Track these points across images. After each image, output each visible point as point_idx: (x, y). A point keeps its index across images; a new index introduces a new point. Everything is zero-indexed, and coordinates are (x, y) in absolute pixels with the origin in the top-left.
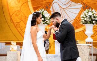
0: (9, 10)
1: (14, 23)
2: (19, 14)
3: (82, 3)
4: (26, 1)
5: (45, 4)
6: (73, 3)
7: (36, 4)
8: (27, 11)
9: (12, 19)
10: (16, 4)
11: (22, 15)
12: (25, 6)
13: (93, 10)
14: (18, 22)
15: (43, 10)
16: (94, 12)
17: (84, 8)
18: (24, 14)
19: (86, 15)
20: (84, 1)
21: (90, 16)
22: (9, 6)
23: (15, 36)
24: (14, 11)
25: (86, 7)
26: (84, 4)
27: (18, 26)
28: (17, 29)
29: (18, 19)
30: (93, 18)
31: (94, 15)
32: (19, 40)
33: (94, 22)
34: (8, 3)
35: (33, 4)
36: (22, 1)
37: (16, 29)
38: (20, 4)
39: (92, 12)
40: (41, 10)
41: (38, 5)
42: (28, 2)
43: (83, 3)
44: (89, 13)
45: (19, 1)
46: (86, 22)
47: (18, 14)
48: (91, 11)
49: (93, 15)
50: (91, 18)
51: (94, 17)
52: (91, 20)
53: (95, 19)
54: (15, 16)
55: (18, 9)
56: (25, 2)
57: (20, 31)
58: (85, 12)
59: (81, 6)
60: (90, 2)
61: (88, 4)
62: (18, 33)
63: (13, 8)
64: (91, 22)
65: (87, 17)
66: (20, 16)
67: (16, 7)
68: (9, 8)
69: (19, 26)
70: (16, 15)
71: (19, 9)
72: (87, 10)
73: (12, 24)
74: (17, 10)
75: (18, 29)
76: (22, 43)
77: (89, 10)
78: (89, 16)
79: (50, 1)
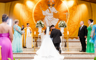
0: (23, 21)
3: (59, 18)
5: (41, 19)
6: (54, 18)
7: (37, 18)
8: (32, 22)
10: (27, 18)
12: (31, 19)
15: (41, 21)
16: (65, 22)
22: (23, 19)
24: (25, 21)
35: (35, 19)
38: (29, 18)
42: (33, 18)
46: (61, 26)
48: (63, 21)
51: (64, 24)
55: (28, 21)
56: (31, 17)
58: (60, 22)
59: (58, 20)
61: (61, 19)
64: (63, 27)
65: (61, 24)
72: (61, 21)
79: (43, 17)
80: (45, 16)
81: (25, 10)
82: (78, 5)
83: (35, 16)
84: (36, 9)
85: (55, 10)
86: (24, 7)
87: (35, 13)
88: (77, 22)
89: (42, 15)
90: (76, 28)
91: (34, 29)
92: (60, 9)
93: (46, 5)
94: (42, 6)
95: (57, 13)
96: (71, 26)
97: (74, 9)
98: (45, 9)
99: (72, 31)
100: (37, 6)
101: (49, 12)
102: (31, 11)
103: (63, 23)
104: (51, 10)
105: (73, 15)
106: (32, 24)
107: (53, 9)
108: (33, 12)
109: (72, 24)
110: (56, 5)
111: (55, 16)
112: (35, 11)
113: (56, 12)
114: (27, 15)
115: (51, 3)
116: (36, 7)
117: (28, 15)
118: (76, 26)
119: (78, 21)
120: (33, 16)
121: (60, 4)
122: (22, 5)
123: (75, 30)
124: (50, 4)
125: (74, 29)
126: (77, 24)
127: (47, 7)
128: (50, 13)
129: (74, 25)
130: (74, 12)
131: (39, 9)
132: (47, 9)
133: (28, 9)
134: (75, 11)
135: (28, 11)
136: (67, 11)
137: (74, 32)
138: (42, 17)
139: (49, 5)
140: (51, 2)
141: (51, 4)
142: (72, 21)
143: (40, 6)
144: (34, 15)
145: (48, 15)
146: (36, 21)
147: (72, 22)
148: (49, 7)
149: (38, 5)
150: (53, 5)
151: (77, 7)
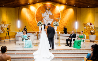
0: (28, 21)
7: (38, 19)
8: (34, 21)
9: (29, 24)
15: (40, 21)
17: (54, 21)
22: (28, 19)
26: (54, 19)
35: (36, 19)
38: (32, 19)
60: (56, 18)
62: (31, 29)
63: (30, 20)
64: (56, 26)
73: (29, 26)
77: (56, 21)
79: (42, 18)
80: (43, 17)
81: (29, 13)
82: (67, 9)
83: (36, 17)
84: (37, 12)
86: (28, 11)
87: (36, 15)
88: (66, 21)
89: (41, 16)
90: (65, 25)
91: (36, 26)
93: (44, 9)
94: (41, 10)
95: (52, 15)
96: (62, 24)
97: (64, 12)
98: (44, 12)
100: (37, 10)
103: (56, 23)
104: (48, 13)
105: (64, 17)
106: (35, 23)
107: (50, 12)
108: (35, 14)
110: (51, 9)
111: (51, 17)
113: (51, 15)
117: (31, 17)
120: (35, 17)
121: (54, 9)
122: (27, 9)
126: (66, 23)
127: (45, 11)
128: (47, 15)
129: (64, 23)
130: (64, 14)
131: (39, 12)
135: (31, 13)
136: (59, 14)
139: (46, 9)
141: (48, 8)
144: (36, 16)
145: (45, 16)
146: (37, 21)
147: (63, 21)
148: (47, 11)
149: (39, 9)
150: (49, 9)
151: (66, 11)
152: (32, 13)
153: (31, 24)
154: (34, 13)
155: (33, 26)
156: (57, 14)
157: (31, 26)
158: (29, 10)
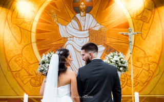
0: (6, 54)
1: (12, 72)
2: (20, 60)
4: (30, 42)
5: (55, 46)
7: (43, 46)
8: (31, 55)
9: (9, 67)
10: (16, 47)
11: (24, 60)
12: (28, 49)
13: (120, 53)
14: (18, 70)
16: (122, 56)
17: (106, 51)
18: (26, 60)
19: (111, 60)
20: (107, 42)
21: (117, 61)
22: (5, 49)
23: (13, 89)
24: (12, 55)
25: (110, 51)
26: (107, 47)
27: (18, 75)
28: (16, 80)
29: (18, 66)
30: (120, 64)
31: (122, 60)
32: (18, 96)
33: (121, 69)
34: (5, 45)
35: (39, 46)
36: (24, 42)
37: (14, 80)
38: (21, 46)
39: (119, 56)
40: (50, 53)
41: (45, 47)
42: (33, 44)
43: (105, 44)
44: (115, 57)
45: (19, 42)
47: (17, 59)
48: (117, 54)
49: (120, 59)
50: (117, 64)
51: (121, 62)
52: (118, 66)
53: (123, 65)
54: (13, 62)
55: (18, 53)
56: (27, 43)
57: (20, 82)
58: (109, 55)
59: (103, 48)
60: (114, 43)
61: (112, 46)
62: (18, 85)
63: (11, 51)
65: (111, 62)
66: (21, 62)
67: (15, 50)
68: (6, 51)
69: (20, 76)
70: (16, 61)
71: (20, 52)
72: (112, 54)
73: (10, 73)
74: (16, 54)
75: (18, 79)
76: (23, 99)
77: (114, 53)
78: (115, 62)
79: (62, 42)
80: (66, 39)
81: (11, 25)
82: (156, 7)
83: (38, 41)
84: (40, 20)
85: (95, 23)
86: (9, 16)
87: (38, 31)
88: (157, 53)
89: (57, 36)
90: (153, 70)
91: (35, 76)
92: (106, 19)
93: (68, 10)
94: (58, 13)
95: (100, 30)
96: (139, 64)
97: (146, 18)
98: (67, 20)
99: (144, 80)
100: (43, 13)
101: (78, 28)
102: (27, 25)
103: (116, 58)
104: (82, 23)
105: (144, 36)
106: (31, 62)
107: (89, 21)
108: (34, 30)
109: (142, 60)
110: (95, 9)
112: (38, 25)
113: (97, 29)
114: (17, 38)
115: (82, 3)
116: (41, 16)
117: (19, 38)
118: (153, 67)
119: (159, 51)
120: (34, 39)
121: (107, 7)
123: (151, 77)
124: (79, 7)
125: (147, 73)
126: (157, 60)
127: (72, 15)
128: (81, 30)
129: (147, 62)
130: (146, 26)
131: (51, 20)
132: (73, 21)
133: (19, 20)
134: (149, 25)
136: (126, 26)
137: (148, 82)
138: (59, 42)
139: (77, 10)
140: (83, 1)
141: (82, 5)
142: (142, 52)
143: (53, 11)
144: (37, 36)
145: (73, 37)
146: (41, 53)
147: (141, 54)
148: (78, 16)
149: (47, 10)
150: (88, 10)
151: (153, 14)
152: (23, 26)
153: (16, 66)
154: (31, 24)
155: (23, 73)
156: (118, 27)
157: (16, 75)
158: (10, 12)
